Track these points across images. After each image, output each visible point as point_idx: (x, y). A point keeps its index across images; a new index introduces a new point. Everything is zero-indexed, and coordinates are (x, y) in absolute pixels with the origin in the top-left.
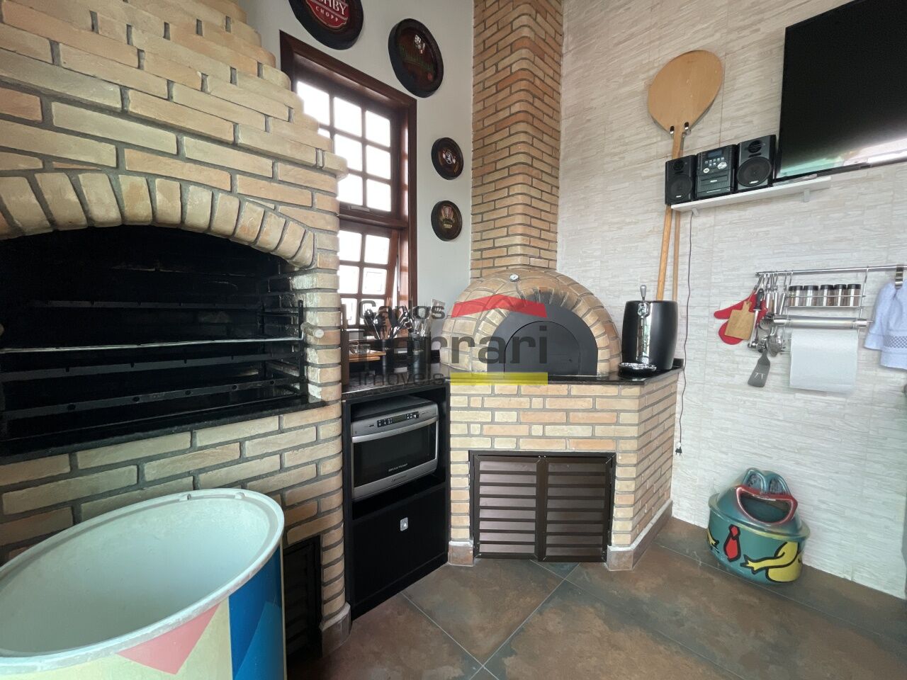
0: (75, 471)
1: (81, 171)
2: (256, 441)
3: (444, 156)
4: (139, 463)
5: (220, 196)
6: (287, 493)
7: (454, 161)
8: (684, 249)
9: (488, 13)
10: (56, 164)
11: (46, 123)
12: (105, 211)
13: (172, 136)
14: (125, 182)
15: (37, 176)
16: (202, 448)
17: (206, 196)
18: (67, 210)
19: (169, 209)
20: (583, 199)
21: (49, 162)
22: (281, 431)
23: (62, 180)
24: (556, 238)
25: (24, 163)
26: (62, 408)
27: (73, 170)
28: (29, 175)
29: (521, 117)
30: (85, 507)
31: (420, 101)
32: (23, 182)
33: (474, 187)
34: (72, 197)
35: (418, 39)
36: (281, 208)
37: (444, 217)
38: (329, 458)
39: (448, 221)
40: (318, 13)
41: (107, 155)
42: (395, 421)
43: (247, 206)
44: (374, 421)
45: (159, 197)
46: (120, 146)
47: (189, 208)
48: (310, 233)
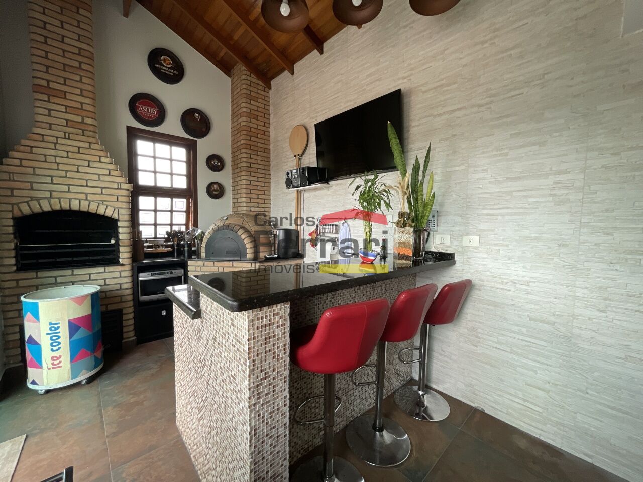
0: (37, 277)
1: (40, 200)
2: (95, 275)
3: (213, 162)
4: (56, 277)
5: (82, 202)
6: (108, 293)
7: (219, 164)
8: (302, 207)
9: (235, 98)
10: (34, 199)
11: (32, 189)
12: (47, 208)
13: (67, 187)
14: (52, 201)
15: (29, 202)
16: (76, 275)
17: (77, 202)
18: (36, 209)
19: (65, 206)
20: (277, 181)
21: (32, 198)
22: (105, 272)
23: (35, 203)
24: (270, 198)
25: (26, 200)
26: (53, 260)
27: (38, 200)
28: (27, 202)
29: (244, 146)
30: (40, 287)
31: (199, 140)
32: (26, 204)
33: (232, 174)
34: (38, 206)
35: (196, 115)
36: (104, 203)
37: (213, 189)
38: (126, 283)
39: (215, 190)
40: (144, 116)
41: (47, 195)
42: (159, 274)
43: (92, 203)
44: (150, 273)
45: (62, 204)
46: (51, 192)
47: (72, 206)
48: (116, 210)
